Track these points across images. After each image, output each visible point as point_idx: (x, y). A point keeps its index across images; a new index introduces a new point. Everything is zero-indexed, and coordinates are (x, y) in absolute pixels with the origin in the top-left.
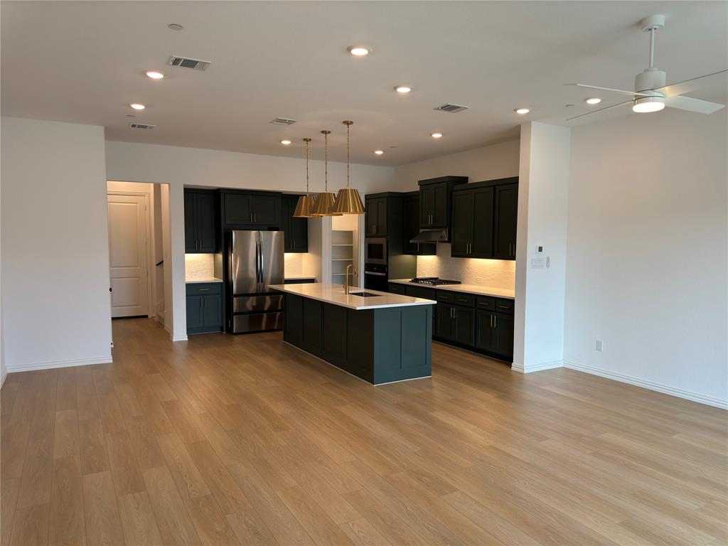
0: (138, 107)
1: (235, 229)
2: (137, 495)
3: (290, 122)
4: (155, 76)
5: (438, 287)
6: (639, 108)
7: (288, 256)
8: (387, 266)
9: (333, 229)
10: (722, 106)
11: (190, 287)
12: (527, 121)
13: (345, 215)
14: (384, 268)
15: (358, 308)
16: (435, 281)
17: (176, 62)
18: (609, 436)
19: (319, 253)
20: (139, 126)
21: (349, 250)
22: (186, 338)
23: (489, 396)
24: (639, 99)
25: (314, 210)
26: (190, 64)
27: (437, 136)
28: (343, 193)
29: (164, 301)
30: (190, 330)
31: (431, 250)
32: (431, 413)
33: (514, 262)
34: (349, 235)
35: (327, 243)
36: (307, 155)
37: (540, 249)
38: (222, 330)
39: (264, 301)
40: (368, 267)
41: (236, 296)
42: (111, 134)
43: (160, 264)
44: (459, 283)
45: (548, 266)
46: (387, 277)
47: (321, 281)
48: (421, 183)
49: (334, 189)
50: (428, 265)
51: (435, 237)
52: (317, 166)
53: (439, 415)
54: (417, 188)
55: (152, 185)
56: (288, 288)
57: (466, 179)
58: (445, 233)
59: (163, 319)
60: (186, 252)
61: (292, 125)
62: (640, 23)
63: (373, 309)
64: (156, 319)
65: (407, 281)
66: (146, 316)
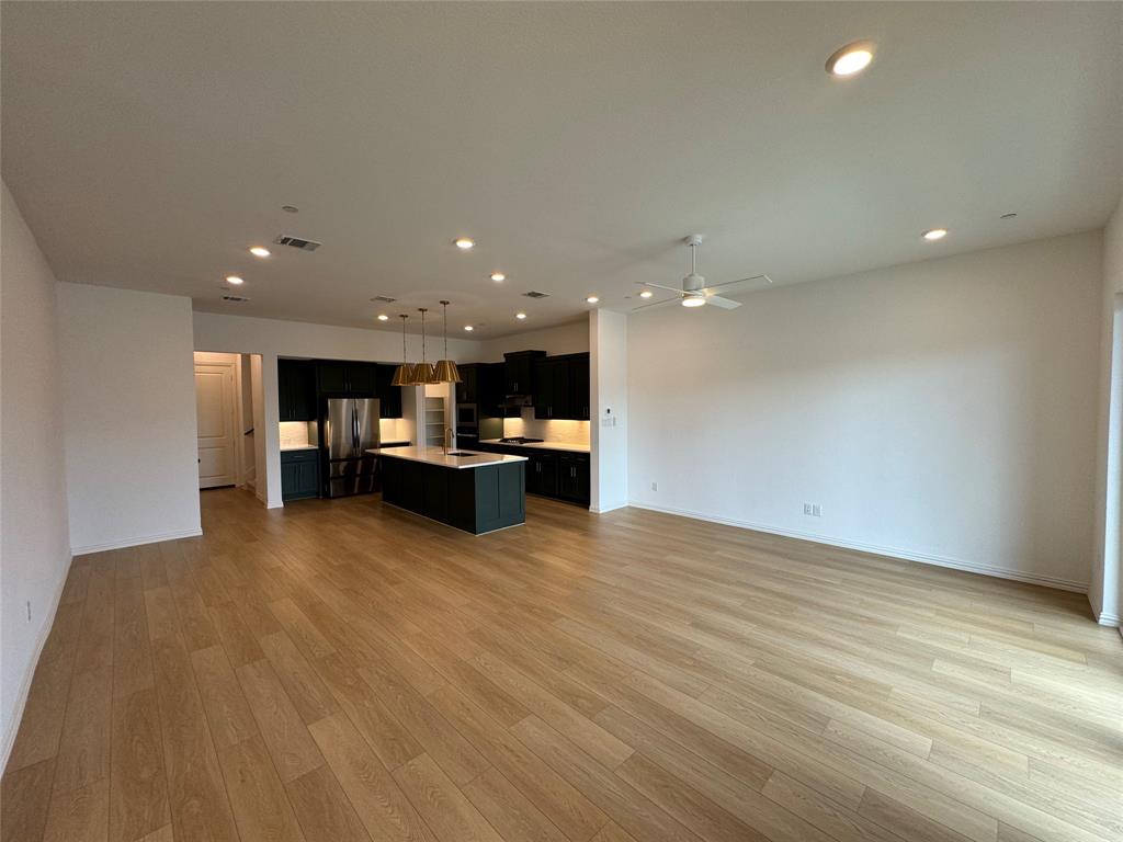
0: (235, 280)
1: (331, 397)
2: (257, 664)
3: (391, 300)
4: (260, 252)
5: (524, 445)
6: (688, 303)
7: (383, 422)
8: (478, 428)
9: (427, 396)
10: (740, 304)
11: (285, 455)
12: (595, 308)
13: (442, 384)
14: (475, 430)
15: (461, 467)
16: (521, 440)
17: (285, 241)
18: (671, 558)
19: (413, 417)
20: (232, 299)
21: (440, 415)
22: (282, 505)
23: (575, 535)
24: (686, 296)
25: (412, 380)
26: (300, 244)
27: (521, 316)
28: (441, 364)
29: (254, 470)
30: (285, 497)
31: (515, 413)
32: (531, 555)
33: (589, 422)
34: (440, 401)
35: (421, 410)
36: (405, 330)
37: (609, 411)
38: (318, 494)
39: (356, 464)
40: (459, 429)
41: (332, 461)
42: (199, 305)
43: (250, 433)
44: (542, 441)
45: (614, 424)
46: (478, 438)
47: (416, 445)
48: (505, 355)
49: (432, 360)
50: (513, 427)
51: (518, 402)
52: (414, 340)
53: (537, 556)
54: (503, 360)
55: (239, 356)
56: (384, 451)
57: (544, 353)
58: (529, 398)
59: (254, 488)
60: (281, 420)
61: (391, 303)
62: (685, 240)
63: (473, 468)
64: (245, 488)
65: (497, 441)
66: (234, 486)
